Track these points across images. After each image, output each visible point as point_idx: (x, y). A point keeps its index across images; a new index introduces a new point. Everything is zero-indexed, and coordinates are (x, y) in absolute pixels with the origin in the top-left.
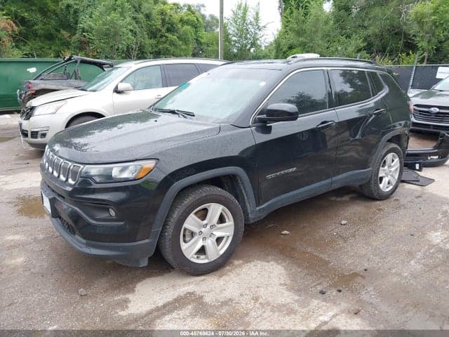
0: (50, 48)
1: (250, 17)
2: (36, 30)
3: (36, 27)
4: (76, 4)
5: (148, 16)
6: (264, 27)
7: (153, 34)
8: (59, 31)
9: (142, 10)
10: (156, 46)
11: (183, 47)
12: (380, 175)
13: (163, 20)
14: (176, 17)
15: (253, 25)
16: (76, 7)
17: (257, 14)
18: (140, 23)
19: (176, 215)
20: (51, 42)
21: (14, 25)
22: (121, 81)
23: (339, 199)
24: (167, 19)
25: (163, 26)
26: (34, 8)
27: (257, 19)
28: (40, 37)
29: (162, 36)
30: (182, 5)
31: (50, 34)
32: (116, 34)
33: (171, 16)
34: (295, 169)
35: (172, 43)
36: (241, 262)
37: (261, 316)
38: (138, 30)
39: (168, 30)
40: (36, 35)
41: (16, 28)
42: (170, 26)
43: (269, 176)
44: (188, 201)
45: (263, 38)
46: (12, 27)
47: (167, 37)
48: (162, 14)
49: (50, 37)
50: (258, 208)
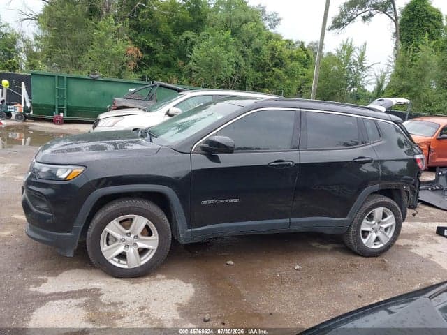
0: (166, 74)
1: (354, 57)
2: (157, 58)
3: (158, 55)
4: (193, 37)
5: (257, 51)
6: (369, 67)
7: (261, 68)
8: (175, 59)
9: (253, 45)
10: (262, 79)
11: (288, 82)
12: (363, 228)
13: (273, 56)
14: (286, 53)
15: (357, 65)
16: (193, 40)
17: (363, 54)
18: (248, 57)
19: (98, 218)
20: (167, 68)
21: (140, 52)
22: (174, 107)
23: (321, 246)
24: (277, 54)
25: (272, 61)
26: (158, 39)
27: (361, 58)
28: (160, 63)
29: (269, 71)
30: (294, 42)
31: (169, 62)
32: (217, 65)
33: (281, 51)
34: (237, 200)
35: (278, 78)
36: (164, 277)
37: (132, 322)
38: (243, 64)
39: (276, 65)
40: (157, 62)
41: (140, 55)
42: (278, 61)
43: (204, 202)
44: (111, 208)
45: (366, 79)
46: (138, 54)
47: (273, 71)
48: (273, 49)
49: (168, 65)
50: (189, 230)
